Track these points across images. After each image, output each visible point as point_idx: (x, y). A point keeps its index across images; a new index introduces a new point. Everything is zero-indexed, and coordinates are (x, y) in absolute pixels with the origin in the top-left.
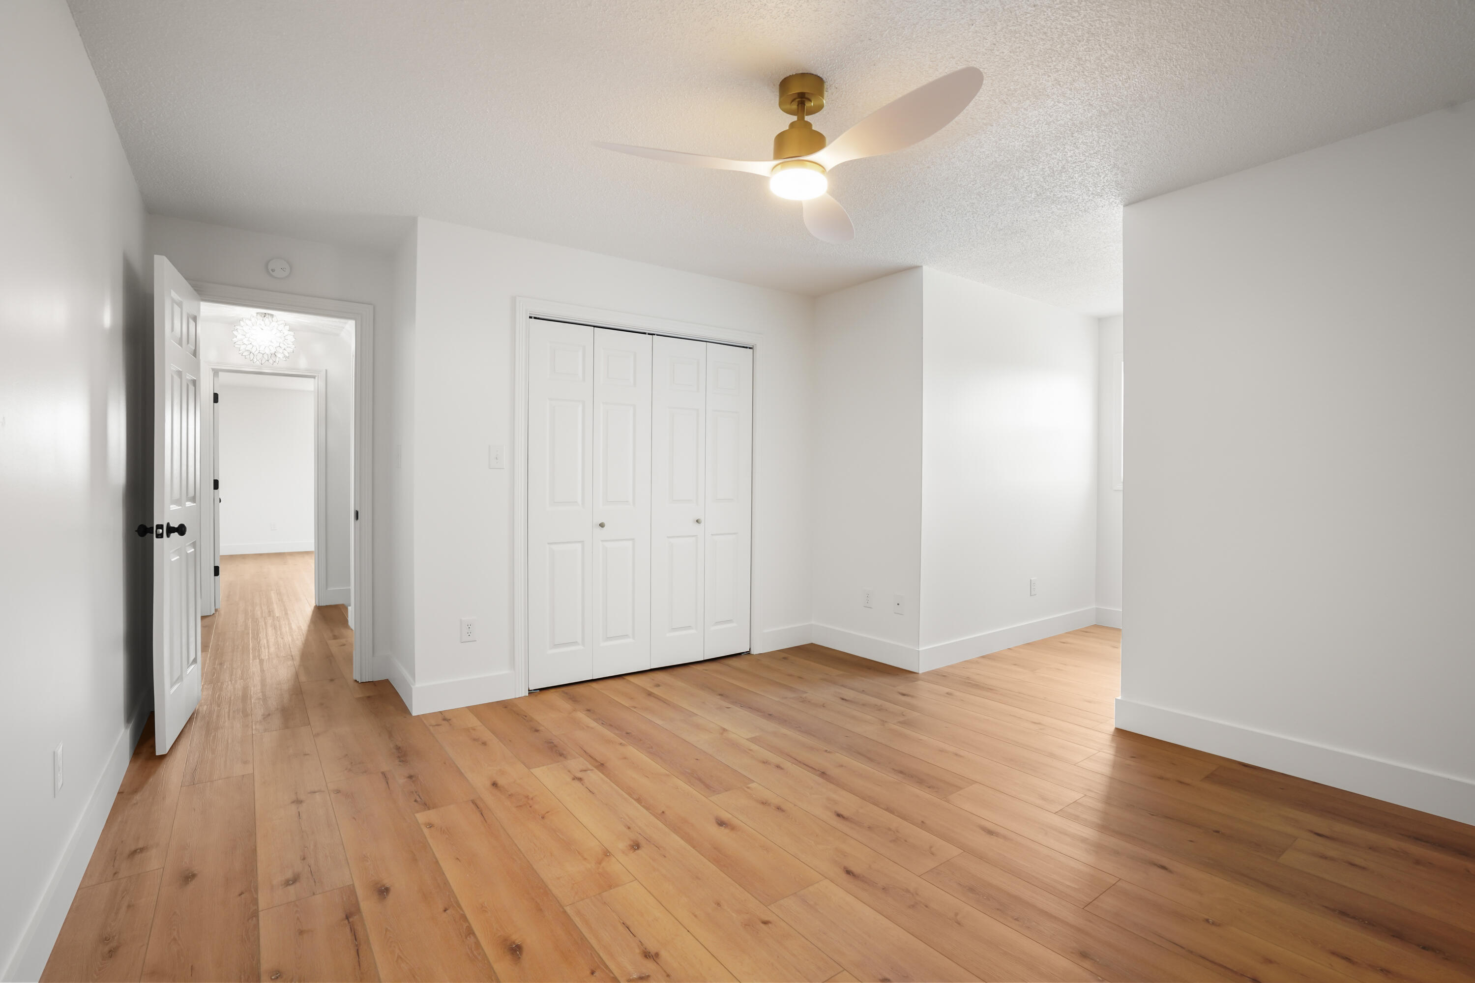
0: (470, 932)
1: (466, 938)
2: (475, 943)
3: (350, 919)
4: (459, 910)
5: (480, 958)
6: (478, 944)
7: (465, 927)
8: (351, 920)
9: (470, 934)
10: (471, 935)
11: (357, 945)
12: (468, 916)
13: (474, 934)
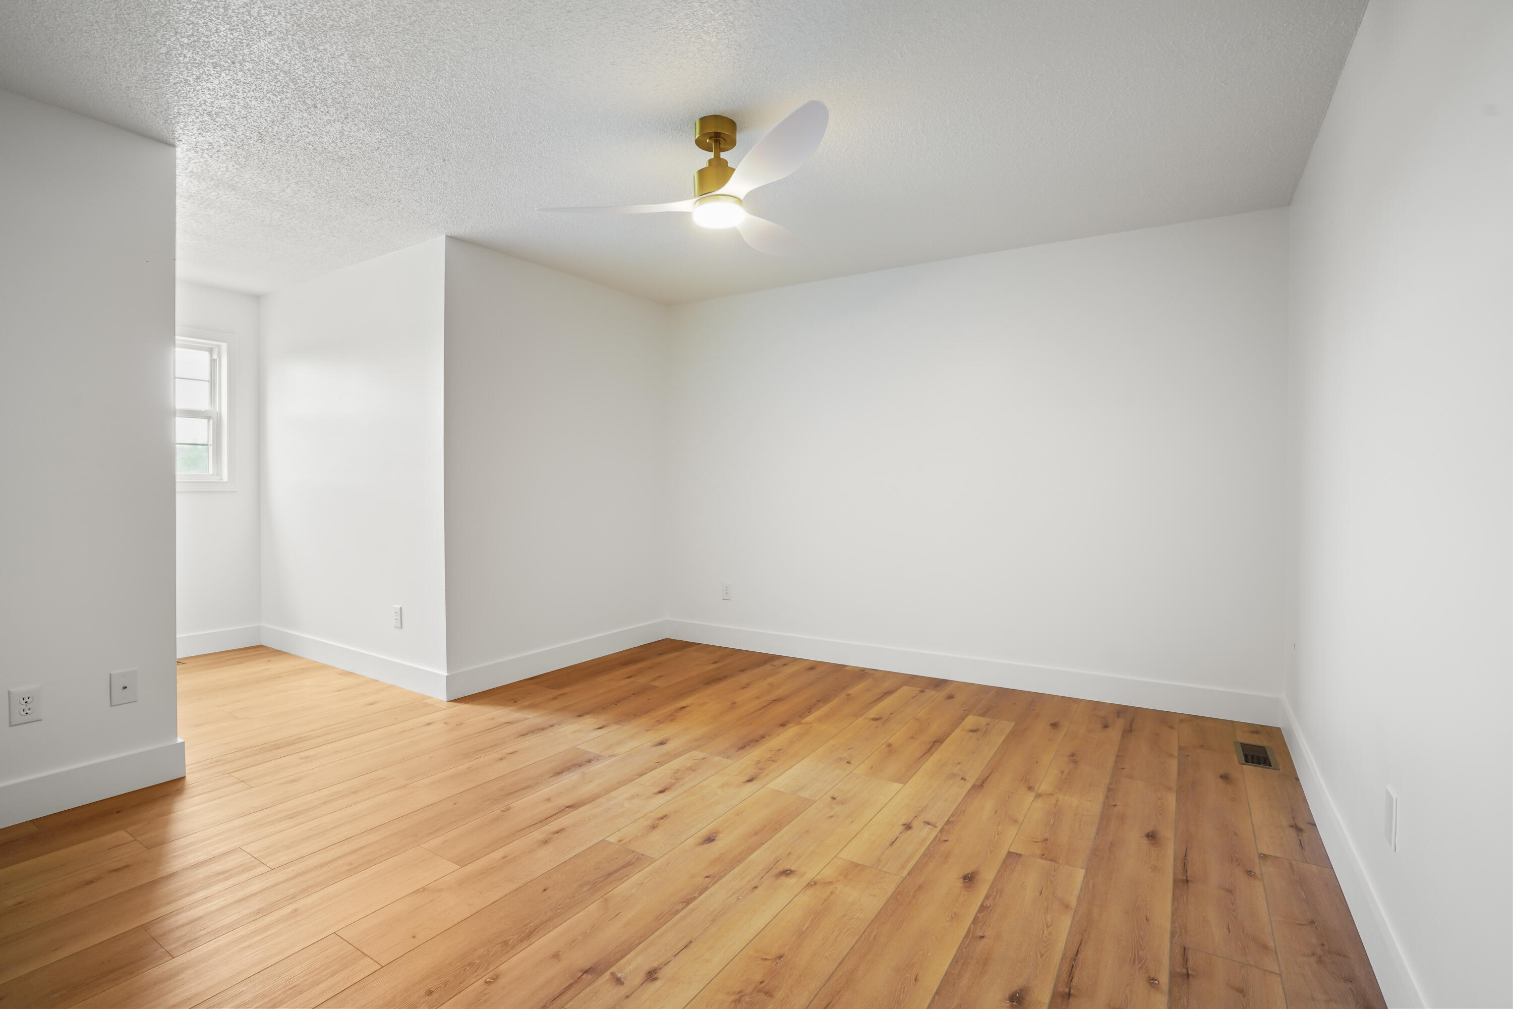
0: (983, 908)
1: (990, 906)
2: (987, 899)
3: (1068, 992)
4: (972, 930)
5: (995, 889)
6: (987, 897)
7: (983, 914)
8: (1067, 990)
9: (984, 907)
10: (985, 905)
11: (1075, 960)
12: (971, 919)
13: (982, 905)
